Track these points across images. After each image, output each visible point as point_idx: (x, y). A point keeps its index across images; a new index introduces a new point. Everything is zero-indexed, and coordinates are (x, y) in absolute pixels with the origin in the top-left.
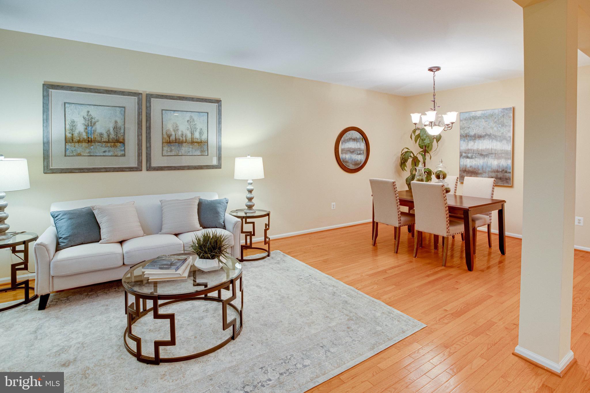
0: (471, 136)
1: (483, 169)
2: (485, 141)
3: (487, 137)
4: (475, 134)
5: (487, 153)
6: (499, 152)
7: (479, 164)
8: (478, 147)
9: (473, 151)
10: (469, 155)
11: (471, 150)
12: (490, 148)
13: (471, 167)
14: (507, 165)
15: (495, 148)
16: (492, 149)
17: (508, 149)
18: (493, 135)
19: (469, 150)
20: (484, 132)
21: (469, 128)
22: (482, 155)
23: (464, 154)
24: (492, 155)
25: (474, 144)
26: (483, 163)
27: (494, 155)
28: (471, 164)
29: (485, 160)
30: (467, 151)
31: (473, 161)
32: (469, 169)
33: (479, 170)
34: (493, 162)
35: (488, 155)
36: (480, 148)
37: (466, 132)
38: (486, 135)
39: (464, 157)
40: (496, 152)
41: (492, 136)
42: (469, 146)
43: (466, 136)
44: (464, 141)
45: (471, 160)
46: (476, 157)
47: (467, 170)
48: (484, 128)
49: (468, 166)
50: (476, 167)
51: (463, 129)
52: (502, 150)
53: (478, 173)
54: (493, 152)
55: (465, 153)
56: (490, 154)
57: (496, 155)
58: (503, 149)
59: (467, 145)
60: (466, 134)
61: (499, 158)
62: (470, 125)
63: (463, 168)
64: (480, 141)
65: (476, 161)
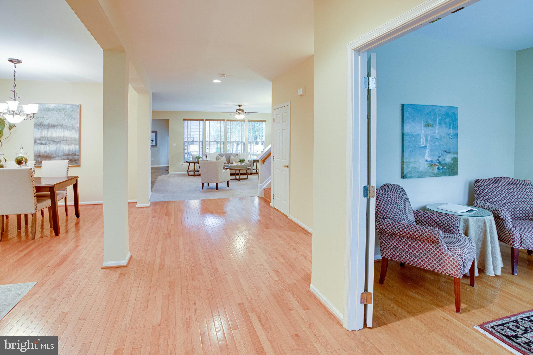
0: (45, 125)
1: (56, 153)
2: (57, 130)
3: (59, 127)
4: (49, 124)
5: (59, 140)
6: (70, 139)
7: (52, 150)
8: (52, 135)
9: (46, 138)
10: (43, 142)
11: (45, 137)
12: (62, 136)
13: (45, 152)
14: (76, 149)
15: (66, 136)
16: (63, 137)
17: (76, 137)
18: (65, 125)
19: (43, 137)
20: (56, 123)
21: (43, 118)
22: (55, 142)
23: (38, 141)
24: (64, 142)
25: (48, 132)
26: (56, 148)
27: (66, 142)
28: (45, 150)
29: (58, 146)
30: (41, 139)
31: (46, 147)
32: (44, 154)
33: (52, 154)
34: (64, 148)
35: (60, 142)
36: (54, 136)
37: (40, 121)
38: (58, 125)
39: (38, 143)
40: (67, 139)
41: (63, 126)
42: (44, 134)
43: (40, 125)
44: (38, 129)
45: (45, 146)
46: (49, 144)
47: (41, 155)
48: (57, 119)
49: (43, 151)
50: (50, 153)
51: (37, 118)
52: (72, 138)
53: (52, 157)
54: (65, 139)
55: (40, 140)
56: (62, 141)
57: (67, 141)
58: (73, 136)
59: (42, 133)
60: (40, 123)
61: (69, 144)
62: (45, 116)
63: (37, 154)
64: (53, 130)
65: (50, 147)
